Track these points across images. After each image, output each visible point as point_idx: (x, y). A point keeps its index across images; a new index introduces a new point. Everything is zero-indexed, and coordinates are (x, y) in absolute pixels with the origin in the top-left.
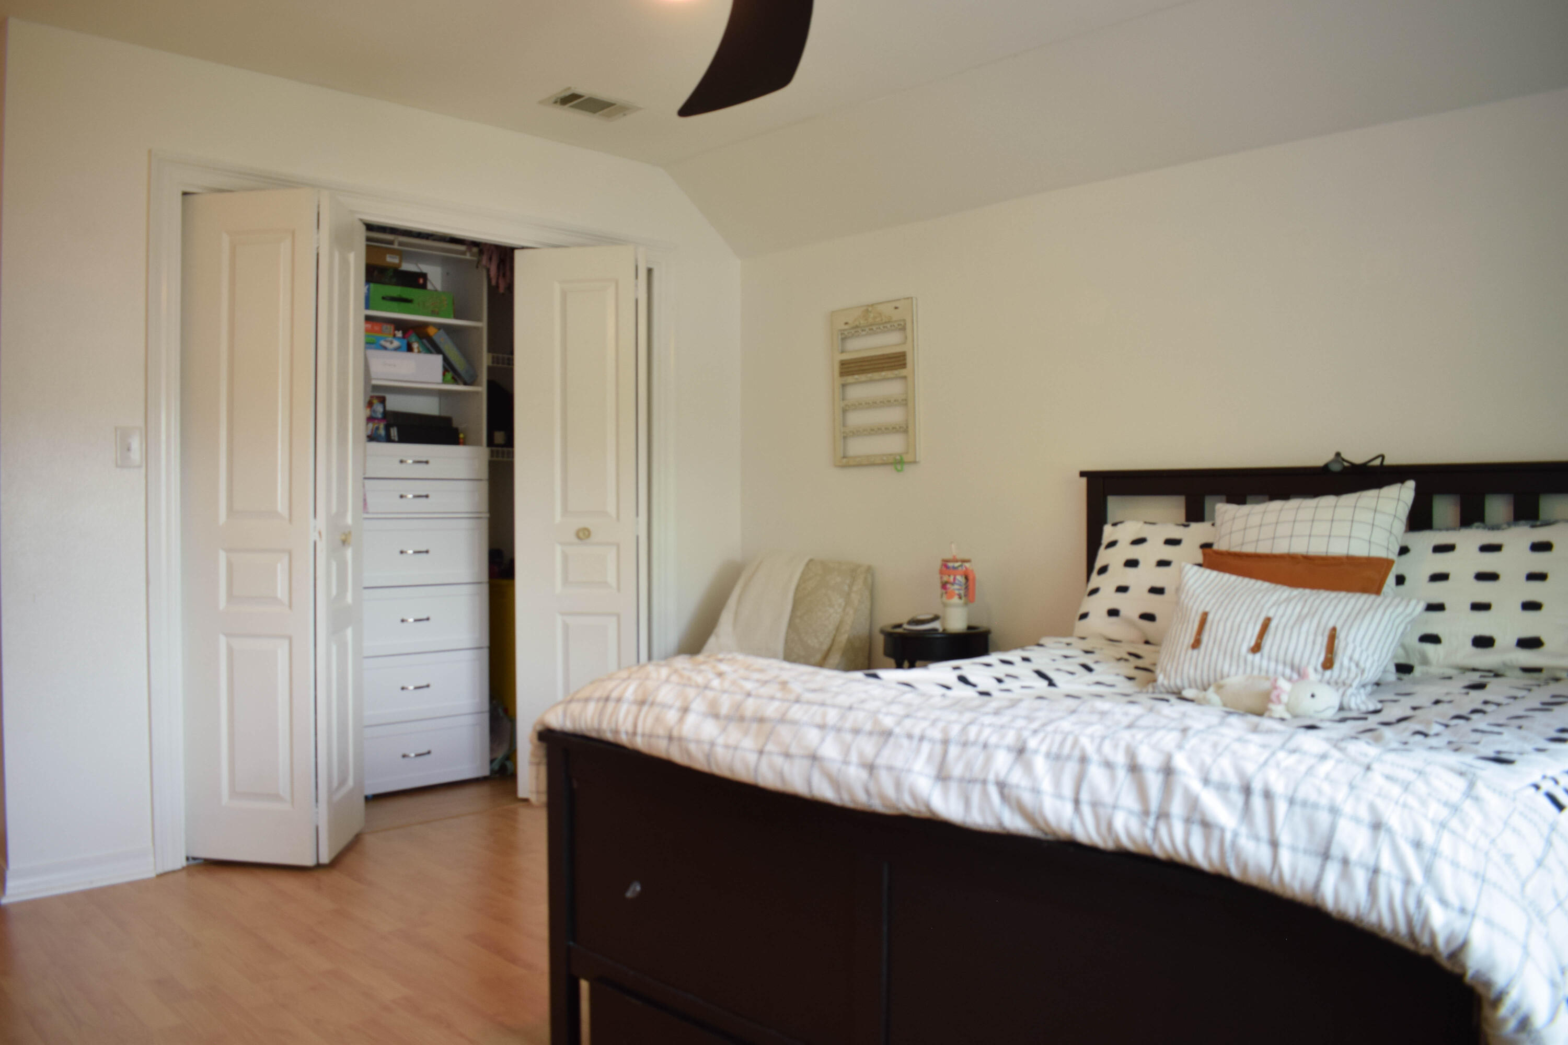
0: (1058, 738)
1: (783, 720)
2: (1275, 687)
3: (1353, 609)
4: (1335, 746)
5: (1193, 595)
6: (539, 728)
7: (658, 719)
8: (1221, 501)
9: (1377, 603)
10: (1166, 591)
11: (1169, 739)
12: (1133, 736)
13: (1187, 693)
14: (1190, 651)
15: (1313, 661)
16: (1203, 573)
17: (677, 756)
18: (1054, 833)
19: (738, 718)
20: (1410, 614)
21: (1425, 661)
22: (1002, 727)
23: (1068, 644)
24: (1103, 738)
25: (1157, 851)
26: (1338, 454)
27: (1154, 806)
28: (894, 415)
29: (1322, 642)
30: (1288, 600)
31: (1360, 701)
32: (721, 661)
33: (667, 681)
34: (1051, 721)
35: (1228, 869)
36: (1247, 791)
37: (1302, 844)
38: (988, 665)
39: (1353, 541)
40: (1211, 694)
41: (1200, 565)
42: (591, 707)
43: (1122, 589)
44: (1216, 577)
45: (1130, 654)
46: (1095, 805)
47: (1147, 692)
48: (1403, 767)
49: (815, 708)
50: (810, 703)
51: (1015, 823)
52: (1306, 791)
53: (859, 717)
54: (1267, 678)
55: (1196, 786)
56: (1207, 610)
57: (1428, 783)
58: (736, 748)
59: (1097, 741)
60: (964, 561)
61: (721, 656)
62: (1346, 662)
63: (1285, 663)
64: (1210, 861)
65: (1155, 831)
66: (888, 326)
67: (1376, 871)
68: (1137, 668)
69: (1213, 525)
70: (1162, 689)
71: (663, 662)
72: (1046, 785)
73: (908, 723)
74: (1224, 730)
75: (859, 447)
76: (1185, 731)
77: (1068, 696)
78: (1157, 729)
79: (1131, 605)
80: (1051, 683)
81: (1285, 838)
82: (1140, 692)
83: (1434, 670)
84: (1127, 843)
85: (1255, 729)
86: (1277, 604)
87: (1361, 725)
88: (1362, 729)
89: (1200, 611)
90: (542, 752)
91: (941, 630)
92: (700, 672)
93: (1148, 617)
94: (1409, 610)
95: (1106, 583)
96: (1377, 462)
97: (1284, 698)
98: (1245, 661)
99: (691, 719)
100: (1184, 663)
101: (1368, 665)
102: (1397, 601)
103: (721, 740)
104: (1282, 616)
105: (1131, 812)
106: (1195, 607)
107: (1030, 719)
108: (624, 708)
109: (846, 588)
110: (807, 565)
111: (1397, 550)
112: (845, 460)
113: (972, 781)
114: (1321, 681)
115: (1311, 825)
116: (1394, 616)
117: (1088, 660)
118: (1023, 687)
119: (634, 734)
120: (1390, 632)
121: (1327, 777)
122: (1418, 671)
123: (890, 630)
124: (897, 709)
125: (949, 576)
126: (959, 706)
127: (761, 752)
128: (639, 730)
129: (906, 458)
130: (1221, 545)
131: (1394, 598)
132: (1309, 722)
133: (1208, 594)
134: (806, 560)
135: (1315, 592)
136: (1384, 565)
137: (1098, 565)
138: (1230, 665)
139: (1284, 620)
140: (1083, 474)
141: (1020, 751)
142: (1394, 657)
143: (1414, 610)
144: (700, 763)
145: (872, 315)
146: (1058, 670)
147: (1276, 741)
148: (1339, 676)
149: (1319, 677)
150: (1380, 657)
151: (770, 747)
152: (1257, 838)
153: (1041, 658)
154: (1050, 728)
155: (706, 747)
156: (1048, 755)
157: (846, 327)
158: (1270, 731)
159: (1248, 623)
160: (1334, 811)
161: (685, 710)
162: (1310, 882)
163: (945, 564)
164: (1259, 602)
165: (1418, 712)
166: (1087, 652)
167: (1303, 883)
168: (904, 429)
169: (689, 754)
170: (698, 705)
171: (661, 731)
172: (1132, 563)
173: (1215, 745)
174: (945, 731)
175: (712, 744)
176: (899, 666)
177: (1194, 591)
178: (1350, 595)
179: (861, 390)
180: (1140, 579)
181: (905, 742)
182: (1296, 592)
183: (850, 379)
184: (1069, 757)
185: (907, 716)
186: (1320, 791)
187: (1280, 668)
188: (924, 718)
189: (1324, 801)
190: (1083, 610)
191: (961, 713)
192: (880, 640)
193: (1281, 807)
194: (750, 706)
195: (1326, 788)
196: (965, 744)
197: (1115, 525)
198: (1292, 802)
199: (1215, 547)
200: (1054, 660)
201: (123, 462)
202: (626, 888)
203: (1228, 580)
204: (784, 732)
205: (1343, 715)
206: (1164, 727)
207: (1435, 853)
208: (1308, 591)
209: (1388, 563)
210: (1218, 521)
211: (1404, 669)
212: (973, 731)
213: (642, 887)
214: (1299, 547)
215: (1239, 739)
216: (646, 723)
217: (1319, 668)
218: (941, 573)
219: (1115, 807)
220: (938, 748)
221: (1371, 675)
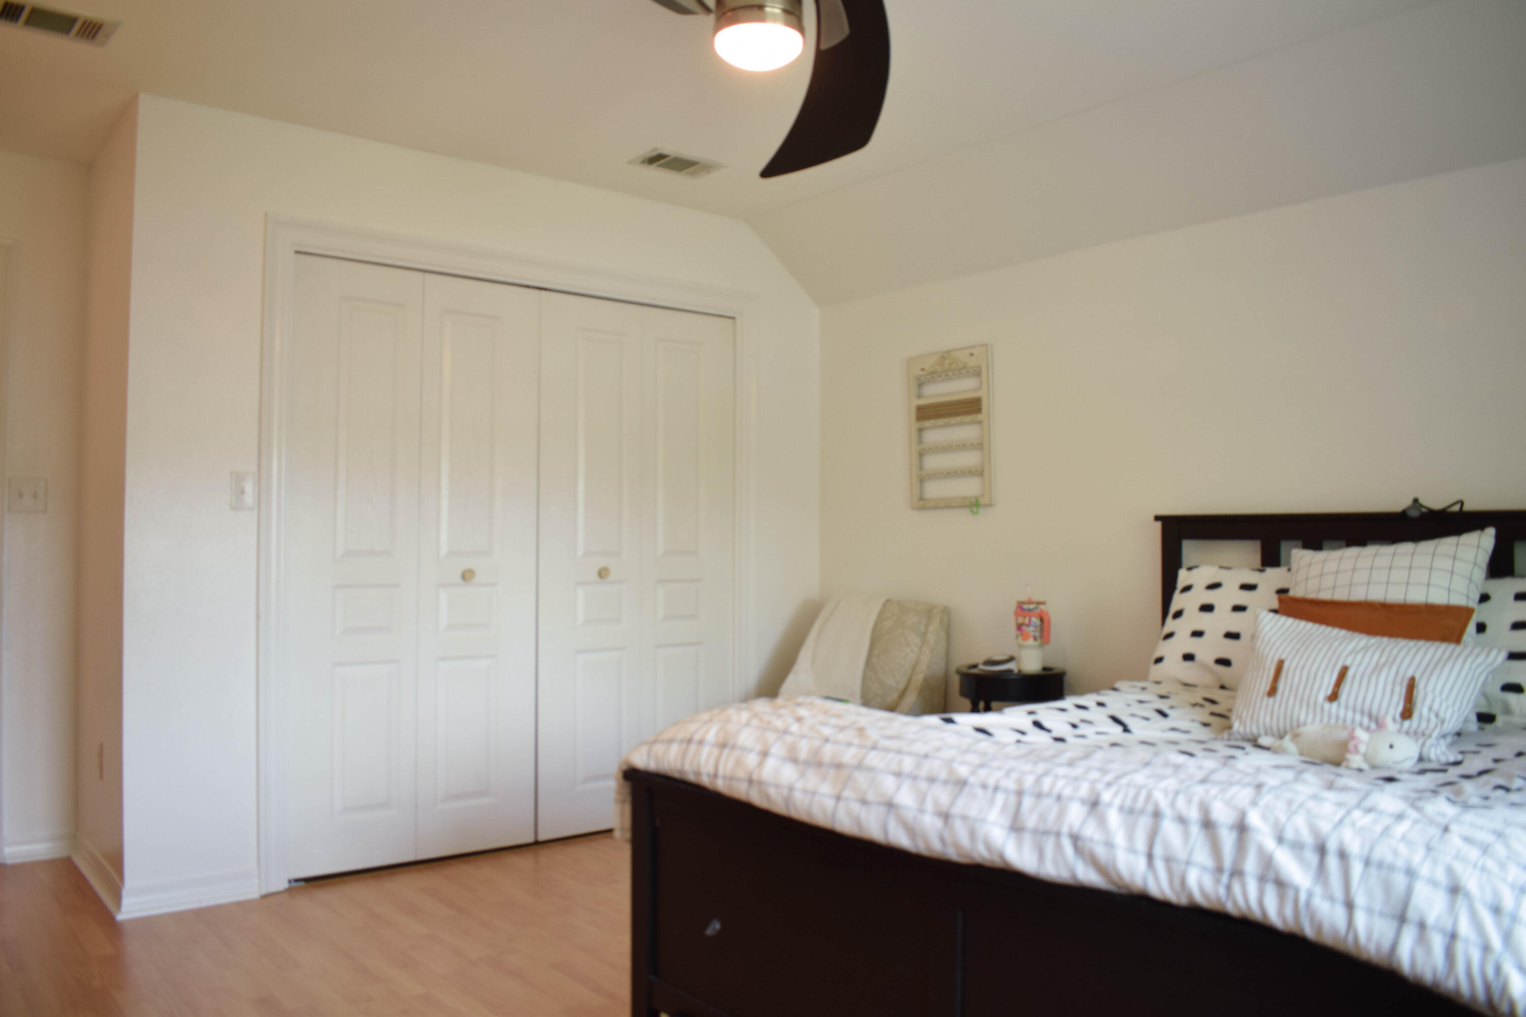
0: (1132, 792)
1: (860, 766)
2: (1352, 737)
3: (1432, 658)
4: (1413, 805)
5: (1268, 642)
6: (624, 767)
7: (739, 763)
8: (1297, 547)
9: (1456, 653)
10: (1243, 636)
11: (1243, 795)
12: (1207, 792)
13: (1263, 741)
14: (1266, 699)
15: (1392, 711)
16: (1278, 621)
17: (757, 799)
18: (1127, 887)
19: (816, 763)
20: (1491, 664)
21: (1507, 711)
22: (1076, 779)
23: (1143, 689)
24: (1177, 793)
25: (1230, 908)
26: (1416, 501)
27: (1227, 863)
28: (970, 459)
29: (1400, 691)
30: (1366, 648)
31: (1440, 752)
32: (799, 705)
33: (748, 724)
34: (1124, 774)
35: (1302, 929)
36: (1322, 850)
37: (1377, 906)
38: (1063, 710)
39: (1432, 589)
40: (1287, 743)
41: (1275, 611)
42: (675, 749)
43: (1197, 634)
44: (1291, 625)
45: (1206, 699)
46: (1169, 860)
47: (1223, 739)
48: (1482, 828)
49: (891, 755)
50: (887, 750)
51: (1088, 876)
52: (1382, 852)
53: (934, 766)
54: (1345, 728)
55: (1270, 844)
56: (1283, 657)
57: (1507, 846)
58: (814, 793)
59: (1171, 795)
60: (1039, 603)
61: (800, 700)
62: (1425, 712)
63: (1362, 712)
64: (1284, 920)
65: (1229, 888)
66: (964, 371)
67: (1453, 936)
68: (1213, 714)
69: (1289, 570)
70: (1238, 737)
71: (744, 705)
72: (1120, 839)
73: (982, 773)
74: (1299, 787)
75: (934, 490)
76: (1259, 787)
77: (1143, 742)
78: (1231, 784)
79: (1206, 650)
80: (1126, 729)
81: (1360, 900)
82: (1216, 739)
83: (1517, 720)
84: (1199, 899)
85: (1330, 786)
86: (1354, 652)
87: (1440, 777)
88: (1441, 782)
89: (1276, 659)
90: (627, 790)
91: (1016, 671)
92: (779, 716)
93: (1224, 662)
94: (1490, 660)
95: (1181, 627)
96: (1456, 508)
97: (1362, 748)
98: (1322, 709)
99: (771, 763)
100: (1259, 711)
101: (1448, 716)
102: (1477, 651)
103: (799, 785)
104: (1359, 665)
105: (1204, 868)
106: (1271, 654)
107: (1104, 771)
108: (706, 750)
109: (922, 628)
110: (884, 605)
111: (1477, 597)
112: (921, 503)
113: (1046, 833)
114: (1399, 731)
115: (1387, 888)
116: (1474, 666)
117: (1163, 705)
118: (1098, 733)
119: (716, 776)
120: (1470, 682)
121: (1403, 838)
122: (1500, 720)
123: (965, 670)
124: (972, 758)
125: (1024, 617)
126: (1034, 756)
127: (838, 798)
128: (721, 772)
129: (983, 501)
130: (1297, 592)
131: (1474, 648)
132: (1387, 774)
133: (1284, 641)
134: (882, 601)
135: (1392, 640)
136: (1464, 613)
137: (1173, 608)
138: (1307, 714)
139: (1362, 668)
140: (1157, 518)
141: (1094, 804)
142: (1476, 705)
143: (1495, 659)
144: (779, 807)
145: (947, 362)
146: (1133, 715)
147: (1351, 799)
148: (1419, 726)
149: (1397, 727)
150: (1460, 708)
151: (847, 793)
152: (1332, 899)
153: (1116, 703)
154: (1124, 781)
155: (785, 792)
156: (1121, 809)
157: (923, 373)
158: (1345, 789)
159: (1324, 671)
160: (1411, 873)
161: (765, 754)
162: (1386, 944)
163: (1020, 605)
164: (1335, 651)
165: (1500, 765)
166: (1162, 697)
167: (1378, 946)
168: (978, 472)
169: (768, 797)
170: (778, 750)
171: (741, 774)
172: (1207, 608)
173: (1290, 803)
174: (1019, 782)
175: (791, 789)
176: (975, 709)
177: (1270, 639)
178: (1429, 644)
179: (937, 434)
180: (1215, 624)
181: (980, 792)
182: (1373, 640)
183: (927, 424)
184: (1142, 812)
185: (982, 766)
186: (1396, 853)
187: (1358, 717)
188: (999, 768)
189: (1400, 863)
190: (1158, 654)
191: (1035, 763)
192: (956, 681)
193: (1357, 869)
194: (828, 752)
195: (1403, 849)
196: (1039, 796)
197: (1190, 569)
198: (1367, 863)
199: (1291, 593)
200: (1129, 705)
201: (237, 505)
202: (706, 925)
203: (1305, 627)
204: (861, 778)
205: (1423, 767)
206: (1238, 782)
207: (1514, 918)
208: (1385, 640)
209: (1469, 612)
210: (1294, 566)
211: (1485, 718)
212: (1047, 783)
213: (722, 925)
214: (1377, 594)
215: (1314, 797)
216: (727, 766)
217: (1398, 717)
218: (1017, 614)
219: (1188, 863)
220: (1013, 799)
221: (1452, 725)
